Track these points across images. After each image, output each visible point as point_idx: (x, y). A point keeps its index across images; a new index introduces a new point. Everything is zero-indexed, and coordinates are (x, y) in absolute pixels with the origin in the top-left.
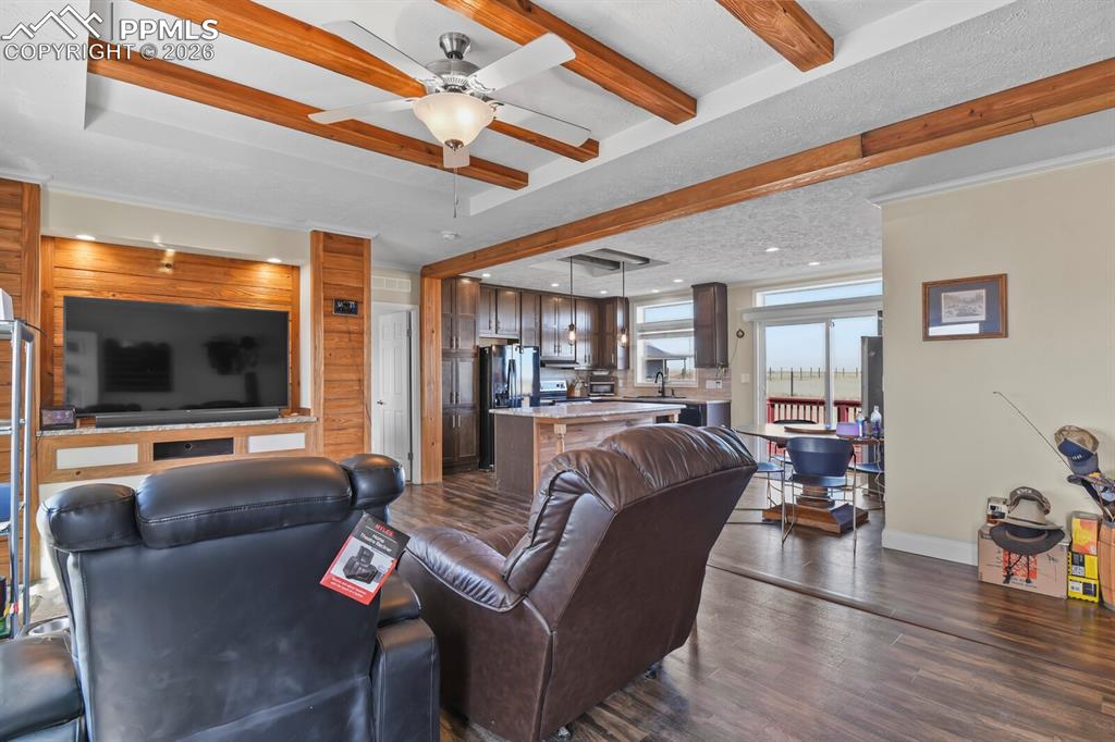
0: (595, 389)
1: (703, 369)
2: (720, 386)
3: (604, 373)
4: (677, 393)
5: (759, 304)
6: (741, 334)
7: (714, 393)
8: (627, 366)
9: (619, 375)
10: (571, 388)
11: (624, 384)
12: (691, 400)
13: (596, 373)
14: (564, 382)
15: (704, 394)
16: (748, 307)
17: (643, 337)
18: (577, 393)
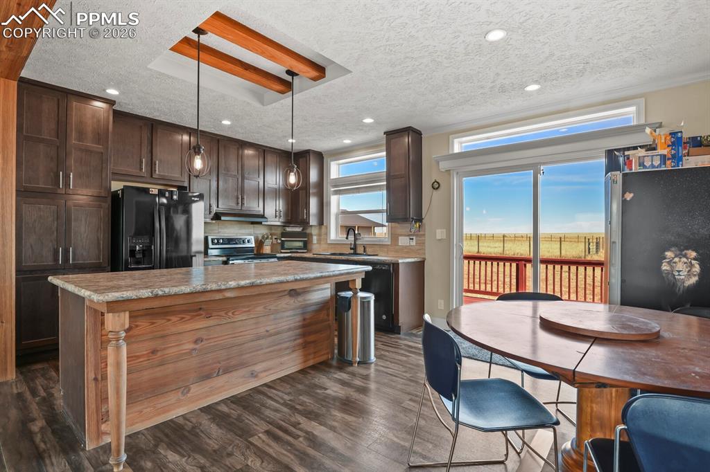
0: (287, 245)
1: (397, 225)
2: (413, 243)
3: (298, 229)
4: (369, 251)
5: (457, 149)
6: (436, 186)
7: (407, 251)
8: (321, 222)
9: (314, 231)
10: (260, 243)
11: (319, 241)
12: (382, 258)
13: (288, 229)
14: (253, 237)
15: (397, 251)
16: (445, 153)
17: (337, 192)
18: (267, 249)
